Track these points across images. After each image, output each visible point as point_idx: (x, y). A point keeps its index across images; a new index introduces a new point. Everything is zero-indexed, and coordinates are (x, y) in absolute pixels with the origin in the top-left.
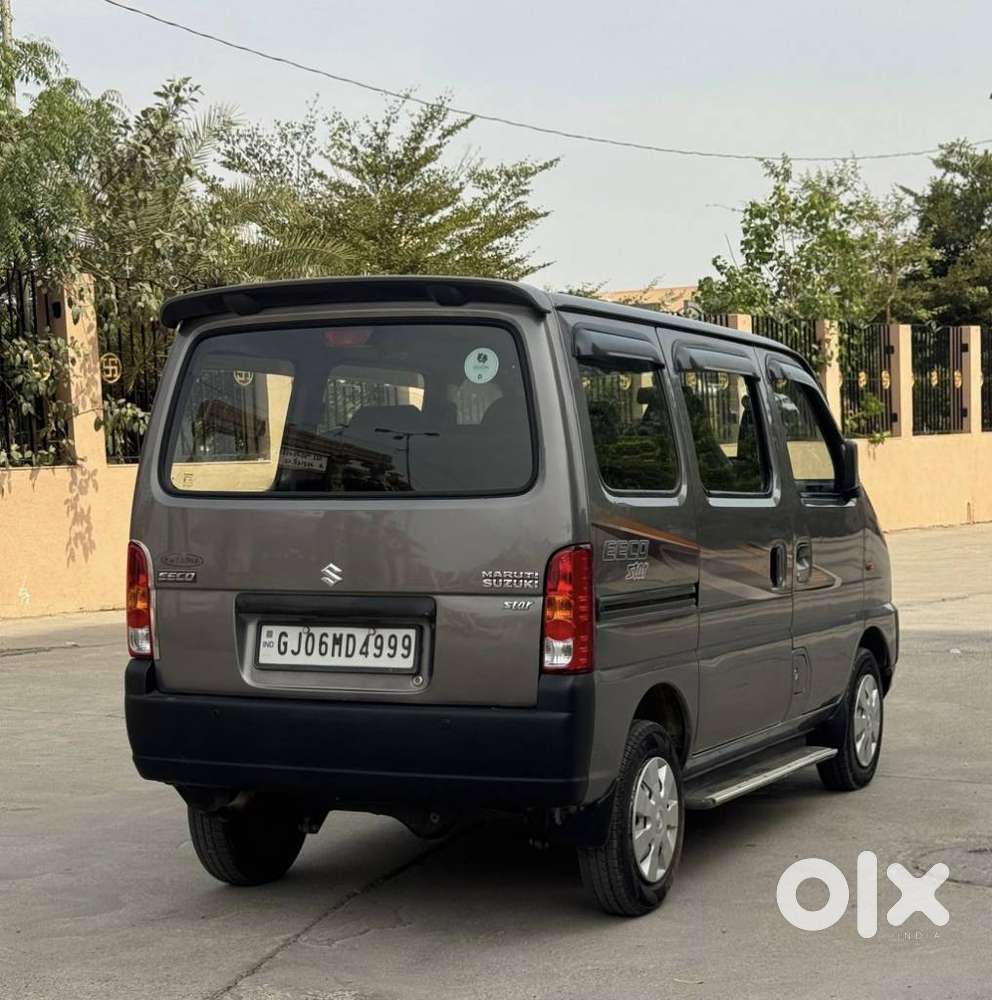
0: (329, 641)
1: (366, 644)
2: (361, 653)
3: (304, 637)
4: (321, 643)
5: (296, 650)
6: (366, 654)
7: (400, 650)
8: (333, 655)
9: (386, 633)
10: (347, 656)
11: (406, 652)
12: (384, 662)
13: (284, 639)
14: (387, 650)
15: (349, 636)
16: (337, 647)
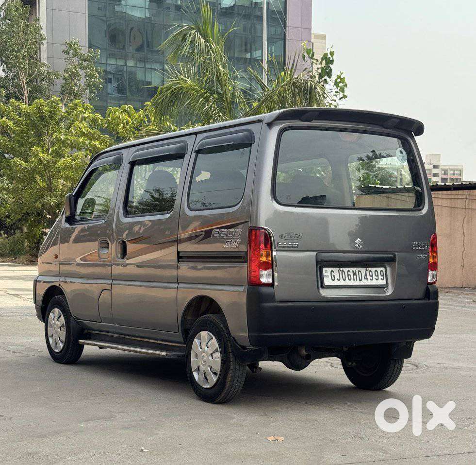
0: (351, 274)
1: (366, 275)
2: (365, 279)
3: (340, 272)
4: (348, 275)
5: (339, 279)
6: (367, 279)
7: (380, 277)
8: (354, 280)
9: (373, 270)
10: (360, 280)
11: (382, 278)
12: (374, 282)
13: (333, 274)
14: (375, 277)
15: (359, 271)
16: (355, 276)
